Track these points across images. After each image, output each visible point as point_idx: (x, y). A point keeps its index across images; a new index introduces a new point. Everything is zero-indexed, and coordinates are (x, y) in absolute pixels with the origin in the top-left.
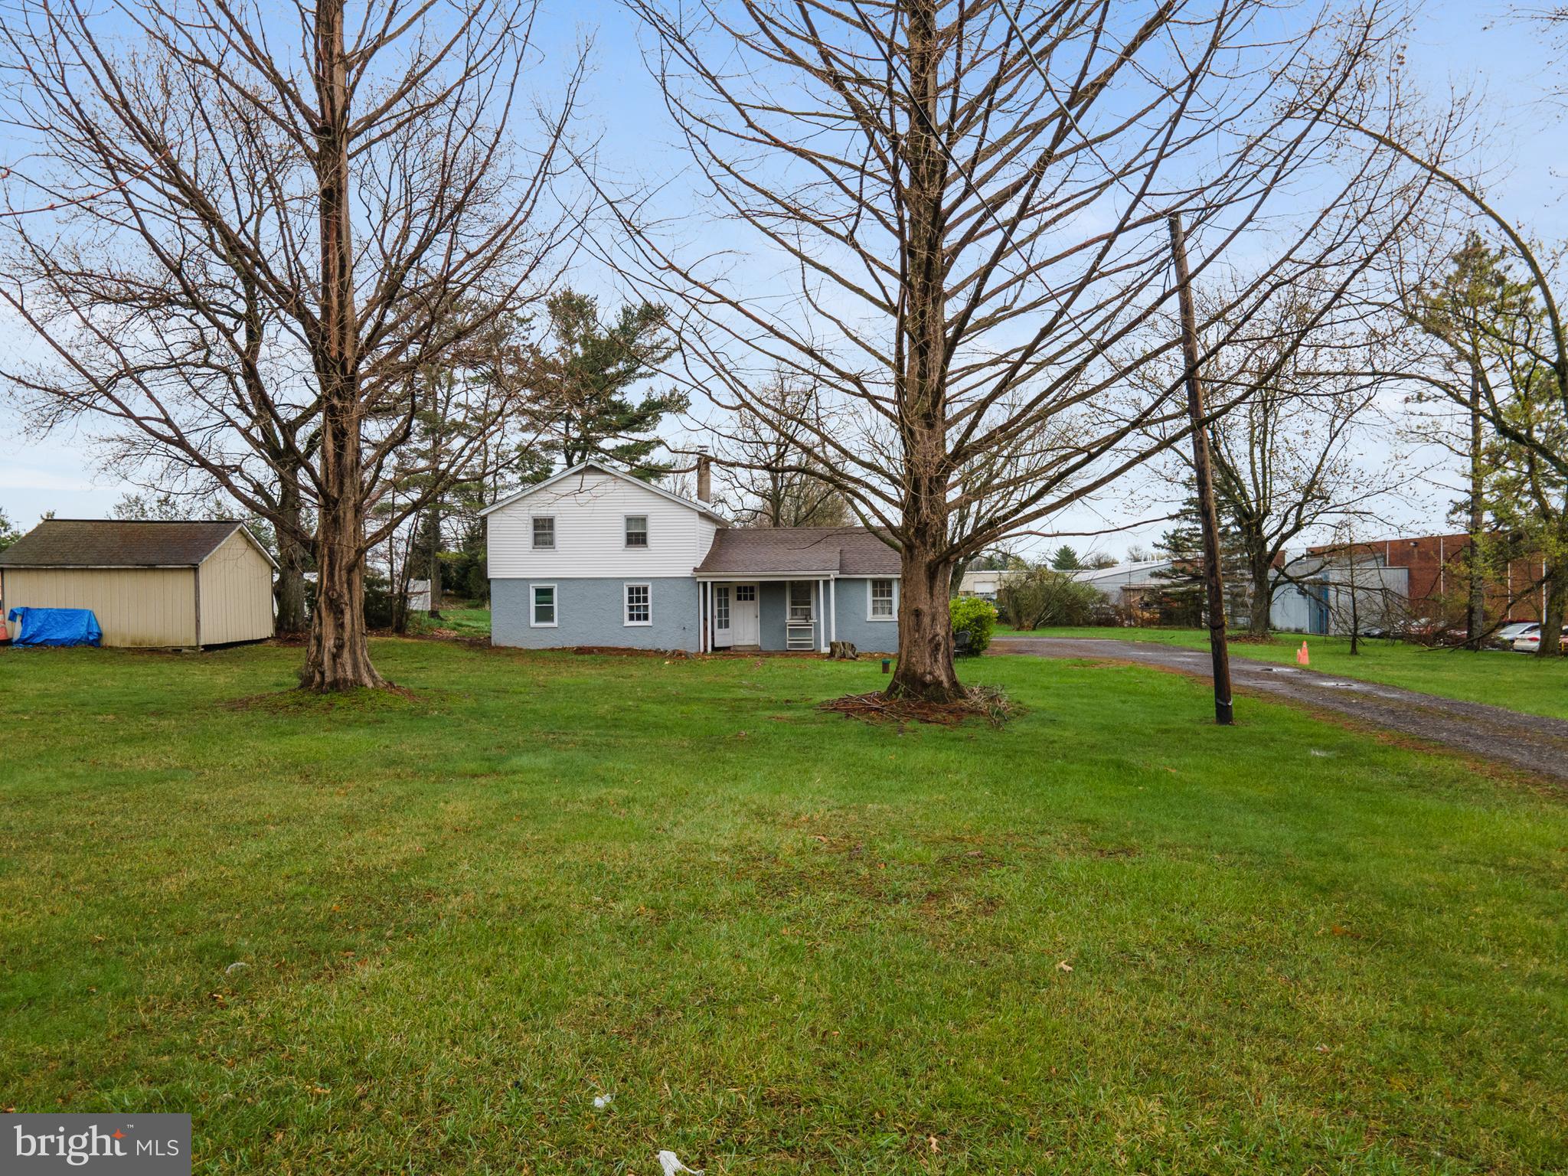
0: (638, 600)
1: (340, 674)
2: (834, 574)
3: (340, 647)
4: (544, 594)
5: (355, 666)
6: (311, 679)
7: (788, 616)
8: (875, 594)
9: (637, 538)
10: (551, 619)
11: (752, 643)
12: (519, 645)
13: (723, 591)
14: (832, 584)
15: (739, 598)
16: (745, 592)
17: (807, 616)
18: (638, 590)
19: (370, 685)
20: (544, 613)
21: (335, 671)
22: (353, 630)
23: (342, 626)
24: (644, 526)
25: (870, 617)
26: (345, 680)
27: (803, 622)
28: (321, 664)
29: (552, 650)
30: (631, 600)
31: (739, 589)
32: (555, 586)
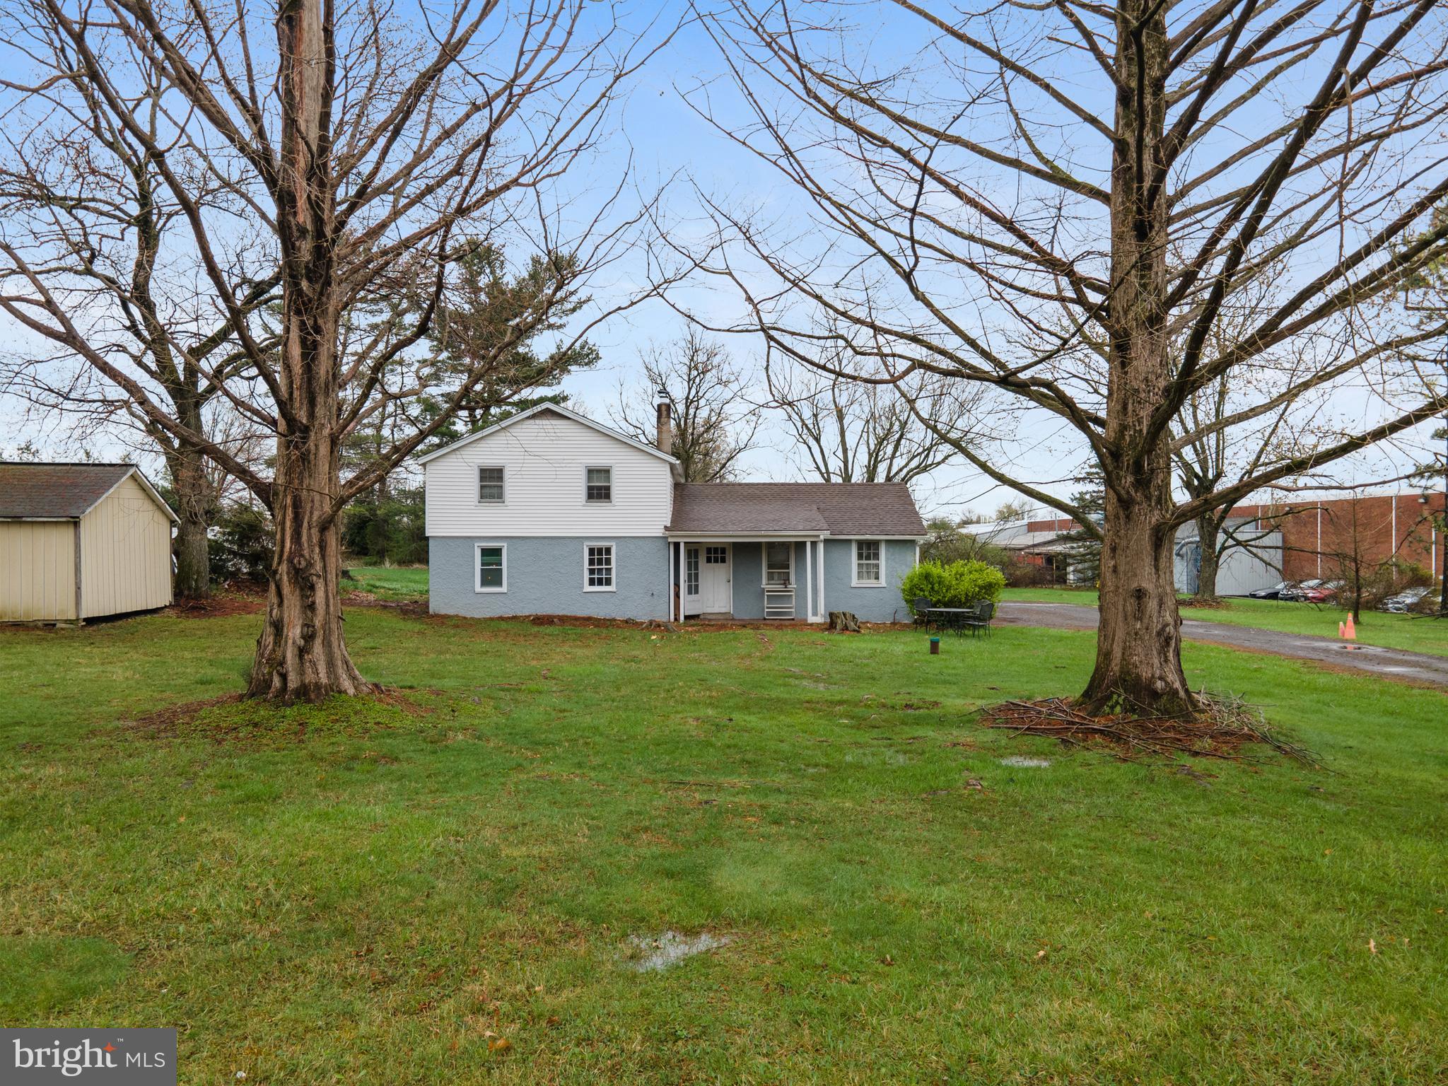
0: (600, 562)
1: (310, 677)
2: (824, 535)
3: (309, 638)
4: (491, 555)
5: (331, 664)
6: (268, 684)
7: (764, 581)
8: (860, 557)
9: (599, 492)
10: (499, 584)
11: (723, 610)
12: (462, 613)
13: (693, 551)
14: (821, 547)
15: (709, 560)
16: (716, 554)
17: (786, 581)
18: (600, 551)
19: (351, 691)
20: (491, 577)
21: (302, 672)
22: (327, 612)
23: (312, 607)
24: (608, 479)
25: (855, 582)
26: (318, 686)
27: (781, 587)
28: (282, 663)
29: (501, 618)
30: (591, 562)
31: (709, 550)
32: (504, 545)
